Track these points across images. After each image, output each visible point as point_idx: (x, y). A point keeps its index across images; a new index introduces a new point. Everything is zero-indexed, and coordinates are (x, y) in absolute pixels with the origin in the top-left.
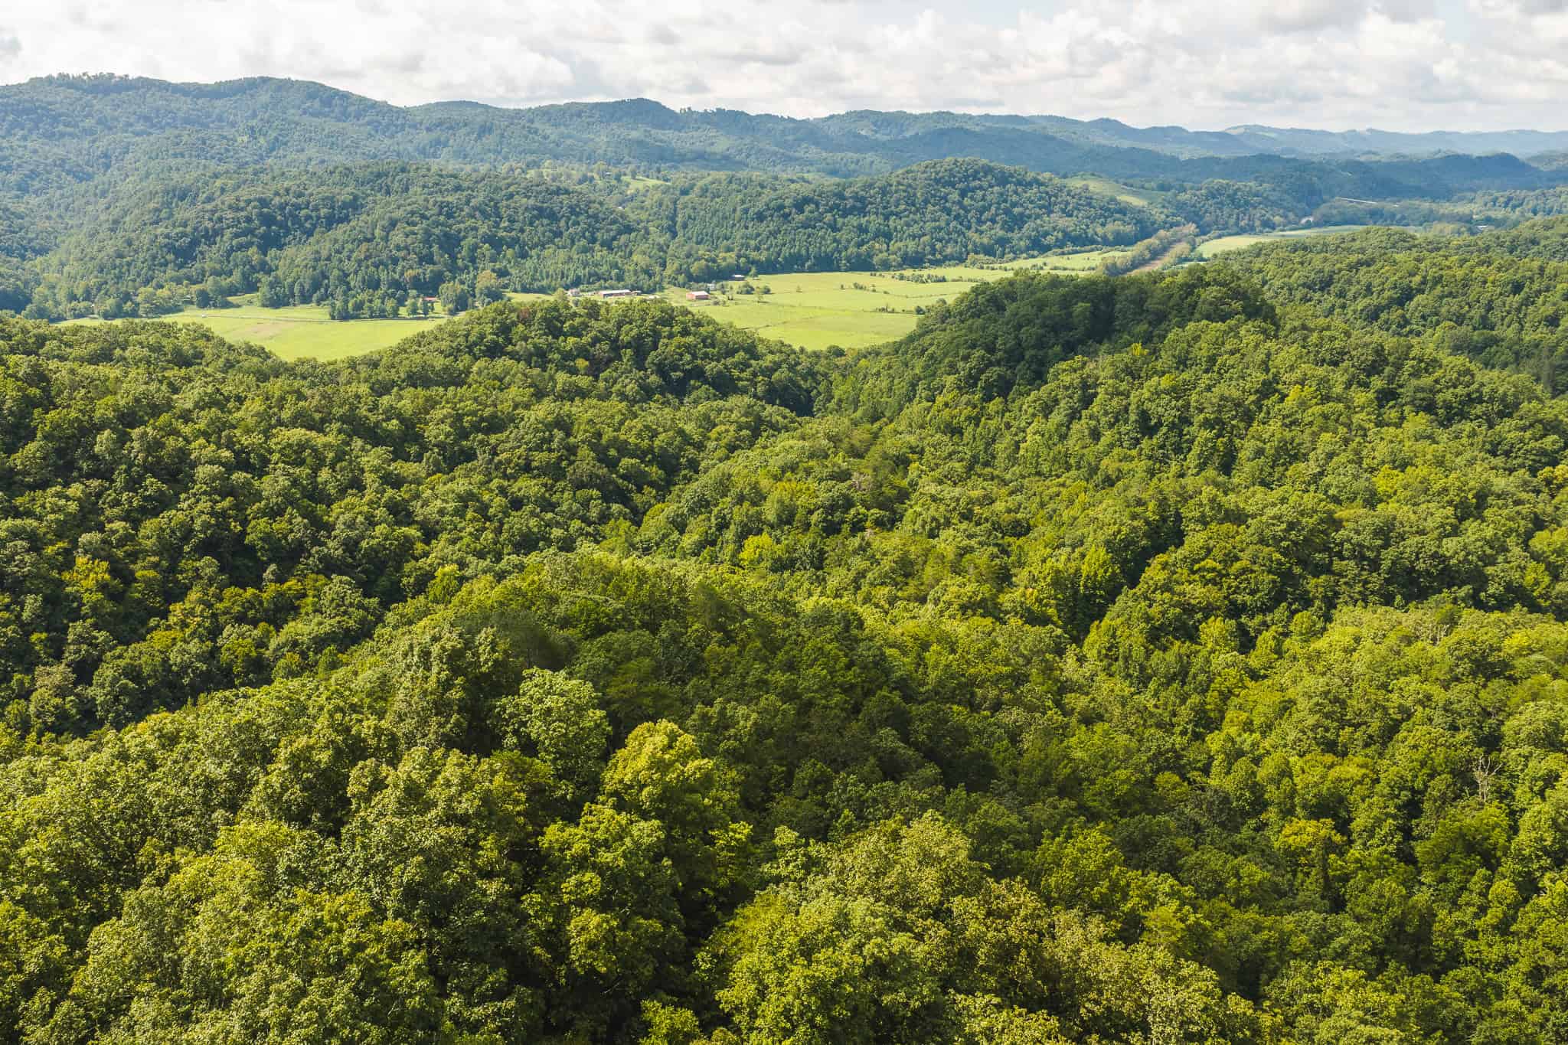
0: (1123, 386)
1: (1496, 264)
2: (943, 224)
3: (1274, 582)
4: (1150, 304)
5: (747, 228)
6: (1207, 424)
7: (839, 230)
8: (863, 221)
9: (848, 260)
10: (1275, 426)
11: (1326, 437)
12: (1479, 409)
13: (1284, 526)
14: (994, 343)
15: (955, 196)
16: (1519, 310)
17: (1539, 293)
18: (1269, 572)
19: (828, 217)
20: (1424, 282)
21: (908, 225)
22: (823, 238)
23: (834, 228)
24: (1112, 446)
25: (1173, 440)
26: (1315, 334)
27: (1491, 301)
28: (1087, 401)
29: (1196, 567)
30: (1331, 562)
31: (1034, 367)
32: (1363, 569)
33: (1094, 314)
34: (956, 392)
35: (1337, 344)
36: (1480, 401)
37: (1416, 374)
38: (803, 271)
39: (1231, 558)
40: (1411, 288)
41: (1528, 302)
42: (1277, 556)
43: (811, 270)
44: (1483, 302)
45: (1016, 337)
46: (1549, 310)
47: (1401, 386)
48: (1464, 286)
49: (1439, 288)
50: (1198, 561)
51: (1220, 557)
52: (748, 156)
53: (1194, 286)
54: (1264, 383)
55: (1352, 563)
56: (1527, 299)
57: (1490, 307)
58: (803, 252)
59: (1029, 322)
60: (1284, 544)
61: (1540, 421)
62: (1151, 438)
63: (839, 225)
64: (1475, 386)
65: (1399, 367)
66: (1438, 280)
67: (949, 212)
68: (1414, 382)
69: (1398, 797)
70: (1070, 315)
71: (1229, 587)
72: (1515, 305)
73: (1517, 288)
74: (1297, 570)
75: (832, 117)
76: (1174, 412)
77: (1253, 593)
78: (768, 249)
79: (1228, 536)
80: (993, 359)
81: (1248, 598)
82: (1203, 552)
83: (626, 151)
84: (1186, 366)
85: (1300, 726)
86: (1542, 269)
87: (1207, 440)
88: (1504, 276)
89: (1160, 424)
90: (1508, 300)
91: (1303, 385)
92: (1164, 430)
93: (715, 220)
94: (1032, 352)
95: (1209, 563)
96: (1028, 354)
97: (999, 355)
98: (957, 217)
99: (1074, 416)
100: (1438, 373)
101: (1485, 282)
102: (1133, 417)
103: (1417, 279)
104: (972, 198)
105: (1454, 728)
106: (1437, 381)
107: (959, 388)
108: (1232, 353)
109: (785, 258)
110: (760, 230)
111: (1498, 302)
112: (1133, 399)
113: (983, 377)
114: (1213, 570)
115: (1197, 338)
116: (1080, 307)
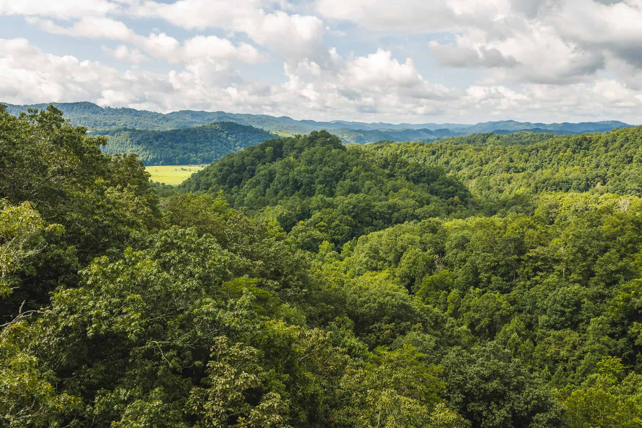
0: (286, 172)
1: (425, 145)
2: (220, 147)
3: (350, 229)
4: (297, 145)
5: (133, 147)
6: (321, 182)
7: (175, 148)
8: (185, 145)
9: (179, 160)
10: (348, 181)
11: (368, 182)
12: (424, 179)
13: (352, 206)
14: (233, 164)
15: (224, 135)
16: (435, 160)
17: (441, 154)
18: (347, 225)
19: (170, 143)
20: (401, 153)
21: (205, 147)
22: (167, 151)
23: (172, 147)
24: (282, 196)
25: (307, 190)
26: (362, 155)
27: (425, 158)
28: (271, 180)
29: (317, 225)
30: (372, 221)
31: (251, 173)
32: (385, 223)
33: (274, 151)
34: (217, 185)
35: (370, 158)
36: (424, 176)
37: (400, 168)
38: (159, 165)
39: (331, 221)
40: (397, 155)
41: (438, 158)
42: (350, 218)
43: (162, 165)
44: (423, 158)
45: (242, 161)
46: (446, 160)
47: (395, 173)
48: (416, 153)
49: (407, 154)
50: (318, 223)
51: (327, 220)
52: (136, 125)
53: (313, 139)
54: (342, 166)
55: (381, 221)
56: (437, 157)
57: (425, 160)
58: (159, 157)
59: (248, 155)
60: (353, 214)
61: (447, 182)
62: (299, 191)
63: (174, 146)
64: (422, 170)
65: (394, 166)
66: (406, 152)
67: (222, 142)
68: (400, 170)
69: (405, 281)
70: (265, 152)
71: (331, 233)
72: (434, 159)
73: (434, 153)
74: (359, 225)
75: (173, 113)
76: (307, 179)
77: (341, 234)
78: (143, 156)
79: (329, 213)
80: (233, 171)
81: (340, 237)
82: (319, 220)
83: (78, 121)
84: (311, 163)
85: (360, 264)
86: (441, 146)
87: (321, 188)
88: (429, 149)
89: (301, 185)
90: (431, 157)
91: (357, 166)
92: (304, 187)
93: (118, 144)
94: (250, 167)
95: (322, 223)
96: (247, 168)
97: (235, 169)
98: (225, 144)
99: (267, 186)
100: (408, 167)
101: (422, 151)
102: (291, 183)
103: (399, 151)
104: (231, 137)
105: (425, 250)
106: (408, 170)
107: (219, 184)
108: (329, 156)
109: (151, 160)
110: (139, 148)
111: (427, 158)
112: (291, 175)
113: (229, 178)
114: (324, 226)
115: (315, 153)
116: (268, 149)
